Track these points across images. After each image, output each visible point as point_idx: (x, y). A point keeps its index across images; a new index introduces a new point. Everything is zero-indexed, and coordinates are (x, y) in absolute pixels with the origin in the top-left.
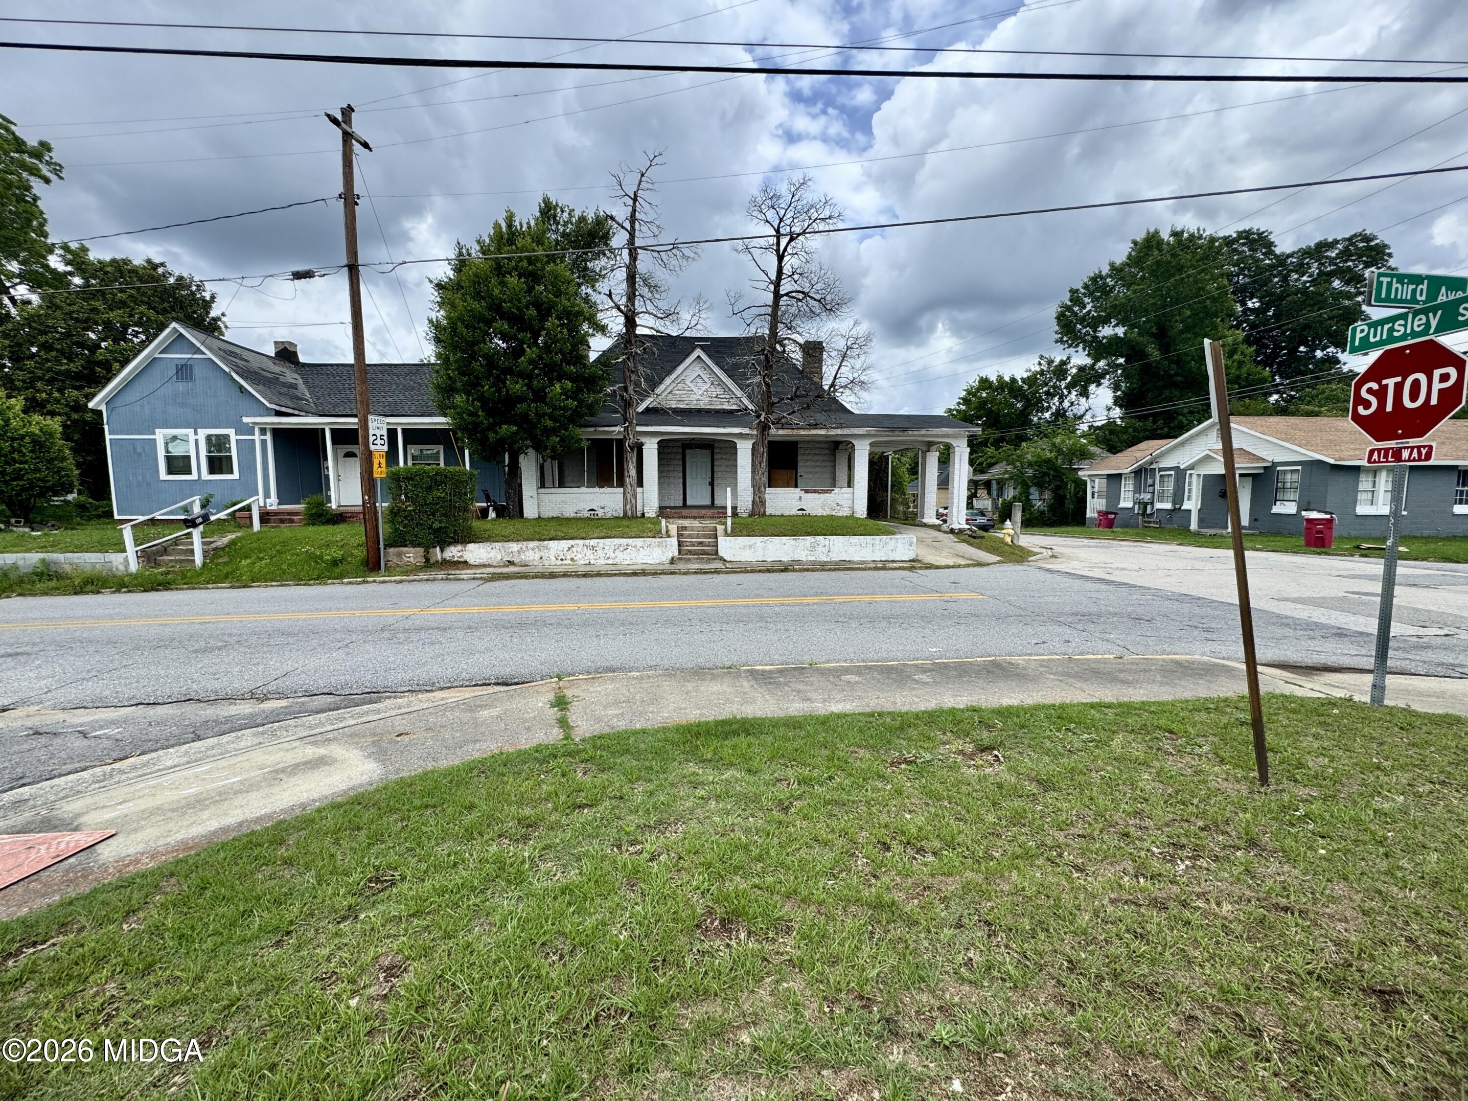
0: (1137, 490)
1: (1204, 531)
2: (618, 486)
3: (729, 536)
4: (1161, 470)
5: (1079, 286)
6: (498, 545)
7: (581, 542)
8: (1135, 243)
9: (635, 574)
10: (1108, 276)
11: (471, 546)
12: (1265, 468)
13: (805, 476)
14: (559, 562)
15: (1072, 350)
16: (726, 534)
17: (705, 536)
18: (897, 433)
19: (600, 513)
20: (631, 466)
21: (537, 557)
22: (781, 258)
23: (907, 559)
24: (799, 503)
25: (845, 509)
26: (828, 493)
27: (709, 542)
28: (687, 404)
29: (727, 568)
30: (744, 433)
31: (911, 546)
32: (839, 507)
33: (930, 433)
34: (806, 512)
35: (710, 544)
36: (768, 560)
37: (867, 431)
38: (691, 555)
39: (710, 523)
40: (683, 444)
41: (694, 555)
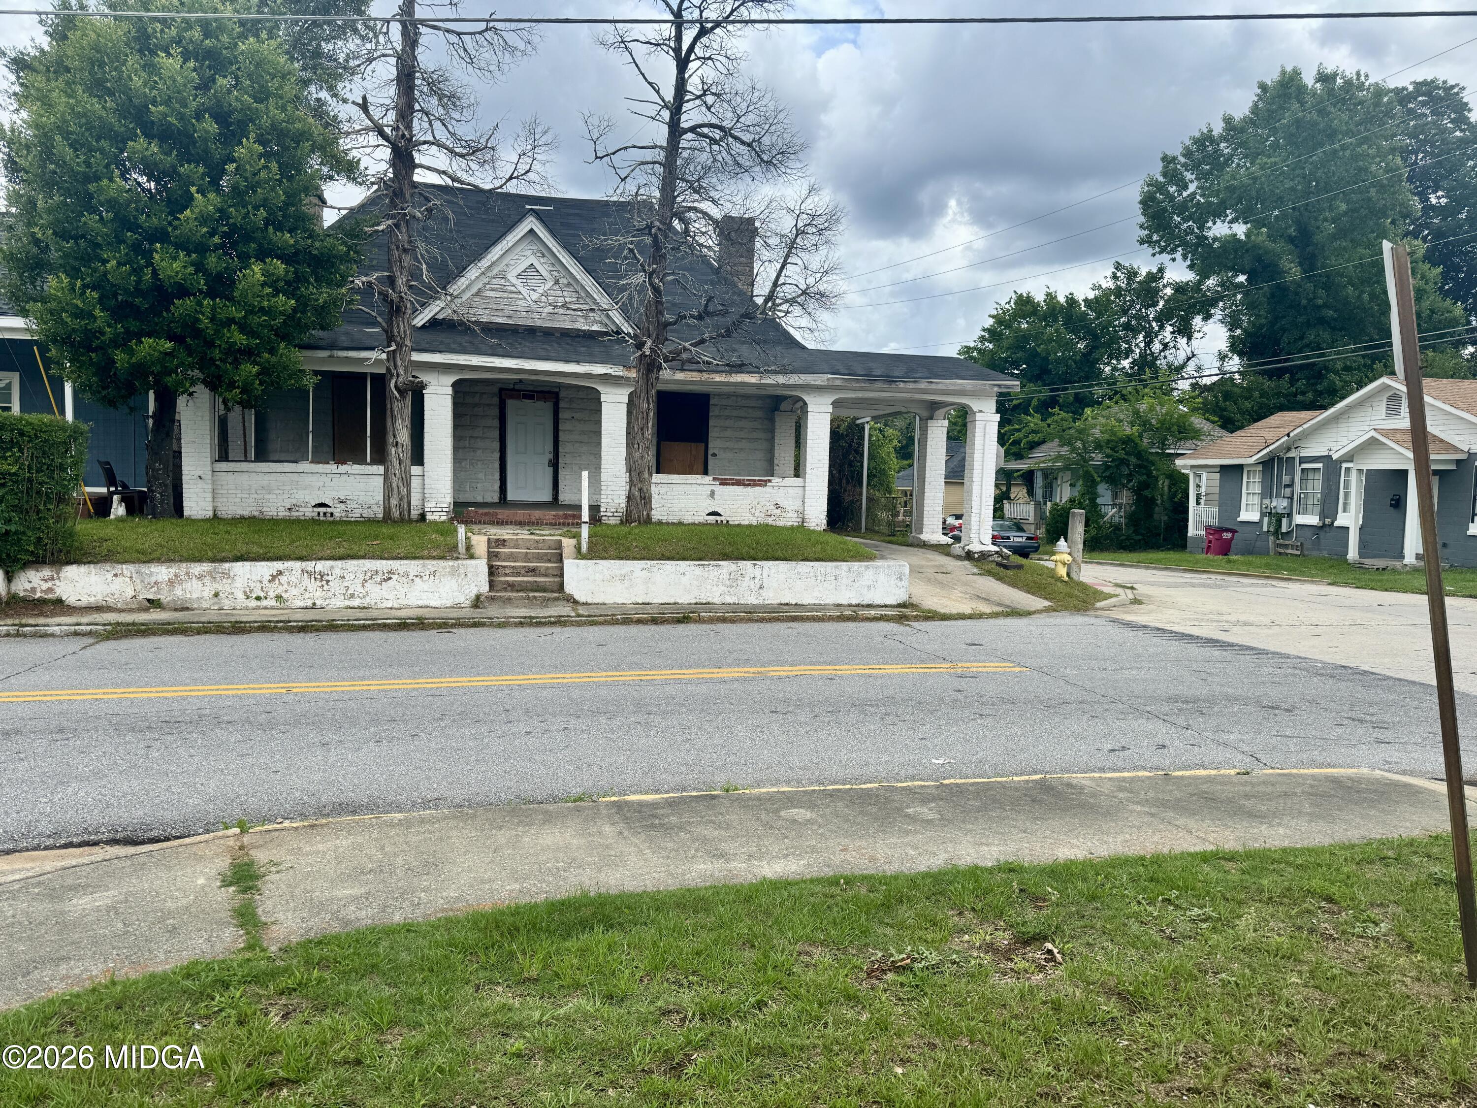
0: (1267, 492)
1: (1368, 562)
2: (374, 462)
3: (584, 557)
4: (1303, 460)
5: (1176, 151)
6: (128, 569)
7: (297, 565)
8: (1263, 87)
9: (403, 626)
10: (1223, 138)
11: (71, 571)
12: (1458, 462)
13: (721, 454)
14: (253, 603)
15: (1165, 258)
16: (579, 554)
17: (540, 558)
18: (878, 385)
19: (338, 511)
20: (399, 425)
21: (208, 592)
22: (682, 64)
23: (894, 603)
24: (709, 501)
25: (790, 515)
26: (760, 485)
27: (547, 568)
28: (510, 317)
29: (579, 616)
30: (614, 374)
31: (901, 580)
32: (779, 510)
33: (933, 386)
34: (723, 518)
35: (550, 571)
36: (655, 601)
37: (828, 379)
38: (512, 591)
39: (550, 535)
40: (501, 390)
41: (518, 591)
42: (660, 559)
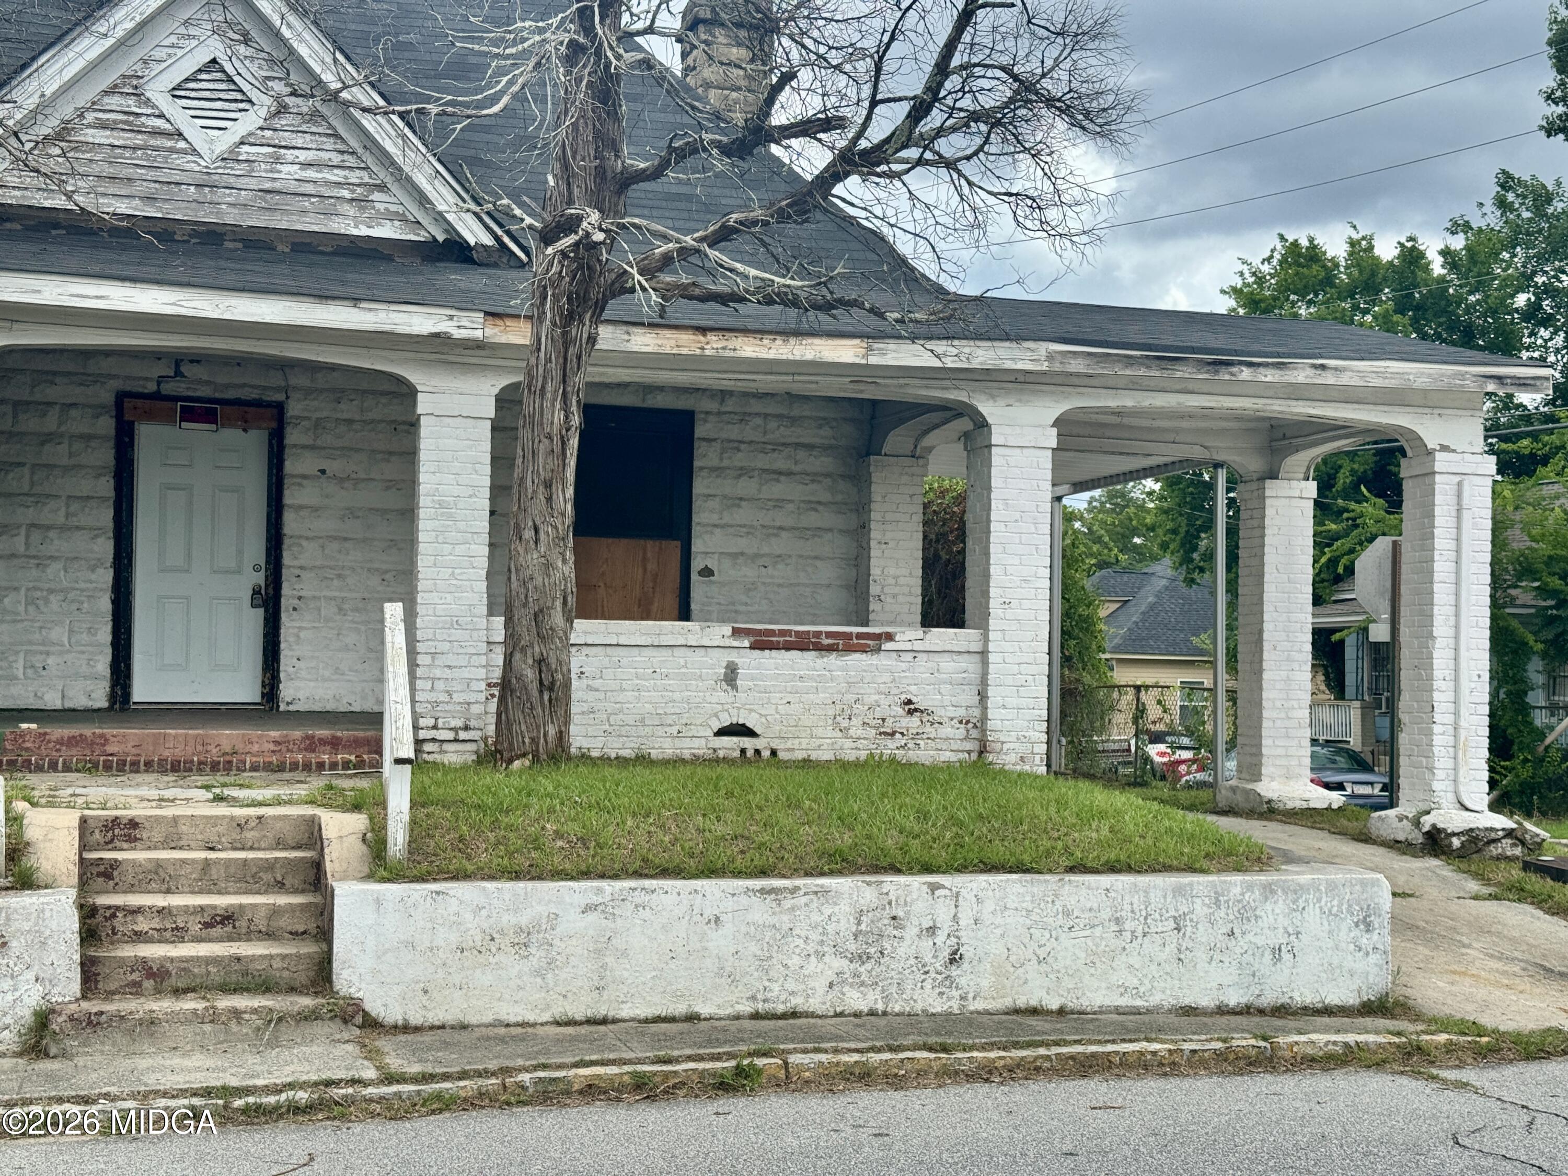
3: (396, 875)
13: (725, 571)
16: (382, 864)
17: (248, 878)
18: (1183, 372)
23: (1352, 1000)
24: (723, 695)
25: (947, 731)
26: (863, 650)
27: (275, 912)
28: (149, 199)
29: (390, 1079)
30: (457, 334)
31: (1369, 928)
32: (915, 721)
33: (1329, 379)
34: (759, 743)
35: (284, 922)
36: (625, 1012)
37: (1050, 357)
38: (158, 992)
39: (278, 802)
40: (121, 397)
41: (178, 992)
42: (638, 874)
